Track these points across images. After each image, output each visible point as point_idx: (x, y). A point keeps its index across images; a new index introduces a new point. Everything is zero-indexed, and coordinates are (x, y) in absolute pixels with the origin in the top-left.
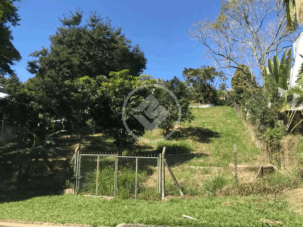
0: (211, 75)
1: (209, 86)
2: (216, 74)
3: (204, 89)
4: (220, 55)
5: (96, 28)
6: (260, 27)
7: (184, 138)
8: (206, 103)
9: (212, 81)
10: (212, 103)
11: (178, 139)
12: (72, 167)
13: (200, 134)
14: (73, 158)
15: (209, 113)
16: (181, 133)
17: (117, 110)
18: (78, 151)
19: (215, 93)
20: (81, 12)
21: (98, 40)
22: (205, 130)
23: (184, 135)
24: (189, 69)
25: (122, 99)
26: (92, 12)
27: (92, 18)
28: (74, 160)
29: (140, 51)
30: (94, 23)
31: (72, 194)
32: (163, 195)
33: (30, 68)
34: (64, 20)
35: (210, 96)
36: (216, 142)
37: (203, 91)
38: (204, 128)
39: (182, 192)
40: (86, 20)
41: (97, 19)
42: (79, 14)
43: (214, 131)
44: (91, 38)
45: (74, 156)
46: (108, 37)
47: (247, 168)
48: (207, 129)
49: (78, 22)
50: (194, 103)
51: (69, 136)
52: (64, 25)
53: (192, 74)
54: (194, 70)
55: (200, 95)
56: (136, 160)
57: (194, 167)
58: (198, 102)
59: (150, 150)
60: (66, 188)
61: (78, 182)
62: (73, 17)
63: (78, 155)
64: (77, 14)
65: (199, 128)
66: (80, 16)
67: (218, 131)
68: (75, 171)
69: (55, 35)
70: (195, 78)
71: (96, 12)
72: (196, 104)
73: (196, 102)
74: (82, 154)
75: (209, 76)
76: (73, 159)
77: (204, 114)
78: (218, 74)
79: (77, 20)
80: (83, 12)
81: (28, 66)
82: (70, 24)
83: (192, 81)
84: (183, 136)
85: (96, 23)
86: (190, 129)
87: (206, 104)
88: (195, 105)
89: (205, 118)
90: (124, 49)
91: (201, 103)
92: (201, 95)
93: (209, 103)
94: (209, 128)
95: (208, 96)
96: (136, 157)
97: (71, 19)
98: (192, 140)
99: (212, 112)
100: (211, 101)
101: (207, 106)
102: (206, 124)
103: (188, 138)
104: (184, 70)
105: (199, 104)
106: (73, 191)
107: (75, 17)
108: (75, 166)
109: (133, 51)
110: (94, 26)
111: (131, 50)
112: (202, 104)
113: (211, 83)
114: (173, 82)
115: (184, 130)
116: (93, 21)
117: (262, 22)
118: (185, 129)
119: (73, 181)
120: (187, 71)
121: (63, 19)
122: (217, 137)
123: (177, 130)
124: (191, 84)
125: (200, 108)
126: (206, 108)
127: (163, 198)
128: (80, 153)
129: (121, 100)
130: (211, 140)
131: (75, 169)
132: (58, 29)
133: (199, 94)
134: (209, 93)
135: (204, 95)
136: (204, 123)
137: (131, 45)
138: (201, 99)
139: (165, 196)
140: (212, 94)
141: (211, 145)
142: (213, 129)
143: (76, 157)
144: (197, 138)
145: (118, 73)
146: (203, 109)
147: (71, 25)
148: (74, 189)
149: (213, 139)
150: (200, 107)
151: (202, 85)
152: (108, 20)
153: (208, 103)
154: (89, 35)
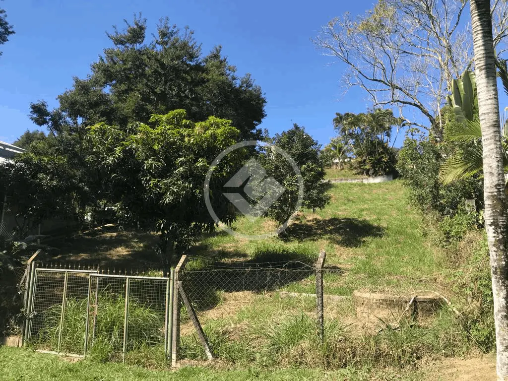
0: (385, 124)
1: (381, 143)
2: (395, 121)
3: (372, 150)
4: (377, 80)
5: (170, 48)
6: (457, 24)
7: (315, 238)
8: (376, 174)
9: (388, 135)
10: (387, 174)
11: (304, 240)
12: (19, 293)
13: (348, 230)
14: (24, 275)
15: (380, 192)
16: (315, 229)
17: (151, 186)
18: (33, 262)
19: (392, 156)
20: (142, 20)
21: (171, 67)
22: (360, 222)
23: (319, 232)
24: (346, 114)
25: (159, 163)
26: (161, 21)
27: (162, 29)
28: (25, 279)
29: (253, 85)
30: (166, 39)
31: (18, 346)
32: (174, 356)
33: (35, 116)
34: (115, 36)
35: (384, 162)
36: (373, 245)
37: (370, 154)
38: (360, 219)
39: (212, 352)
40: (152, 34)
41: (170, 31)
42: (140, 25)
43: (375, 224)
44: (160, 64)
45: (26, 273)
46: (191, 61)
47: (386, 301)
48: (365, 221)
49: (139, 38)
50: (356, 174)
51: (115, 234)
52: (116, 44)
53: (350, 124)
54: (353, 115)
55: (365, 160)
56: (125, 283)
57: (297, 294)
58: (362, 173)
59: (242, 259)
60: (9, 335)
61: (29, 324)
62: (129, 29)
63: (33, 269)
64: (137, 25)
65: (350, 219)
66: (141, 28)
67: (384, 225)
68: (26, 302)
69: (98, 61)
70: (356, 130)
71: (167, 20)
72: (359, 176)
73: (358, 174)
74: (39, 267)
75: (381, 126)
76: (23, 279)
77: (368, 194)
78: (397, 121)
79: (137, 34)
80: (146, 21)
81: (31, 112)
82: (126, 43)
83: (351, 135)
84: (316, 234)
85: (169, 38)
86: (333, 221)
87: (375, 176)
88: (357, 179)
89: (371, 200)
90: (223, 82)
91: (367, 174)
92: (367, 161)
93: (382, 175)
94: (368, 219)
95: (379, 161)
96: (127, 276)
97: (127, 34)
98: (329, 241)
99: (386, 190)
100: (385, 170)
101: (378, 180)
102: (364, 213)
103: (321, 238)
104: (335, 116)
105: (365, 176)
106: (21, 341)
107: (134, 30)
108: (26, 293)
109: (241, 87)
110: (166, 43)
111: (237, 83)
112: (370, 176)
113: (386, 138)
114: (292, 134)
115: (322, 222)
116: (164, 35)
117: (459, 16)
118: (324, 221)
119: (21, 321)
120: (341, 118)
121: (113, 35)
122: (375, 235)
123: (309, 224)
124: (351, 141)
125: (364, 185)
126: (375, 184)
127: (173, 364)
128: (36, 267)
129: (158, 165)
130: (364, 241)
131: (25, 298)
132: (106, 52)
133: (364, 158)
134: (382, 157)
135: (372, 160)
136: (362, 210)
137: (236, 74)
138: (368, 167)
139: (177, 360)
140: (387, 158)
141: (359, 250)
142: (375, 220)
143: (28, 274)
144: (340, 238)
145: (164, 117)
146: (369, 185)
147: (127, 45)
148: (22, 338)
149: (367, 239)
150: (365, 182)
151: (370, 142)
152: (189, 31)
153: (379, 175)
154: (156, 60)
